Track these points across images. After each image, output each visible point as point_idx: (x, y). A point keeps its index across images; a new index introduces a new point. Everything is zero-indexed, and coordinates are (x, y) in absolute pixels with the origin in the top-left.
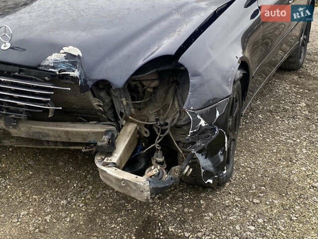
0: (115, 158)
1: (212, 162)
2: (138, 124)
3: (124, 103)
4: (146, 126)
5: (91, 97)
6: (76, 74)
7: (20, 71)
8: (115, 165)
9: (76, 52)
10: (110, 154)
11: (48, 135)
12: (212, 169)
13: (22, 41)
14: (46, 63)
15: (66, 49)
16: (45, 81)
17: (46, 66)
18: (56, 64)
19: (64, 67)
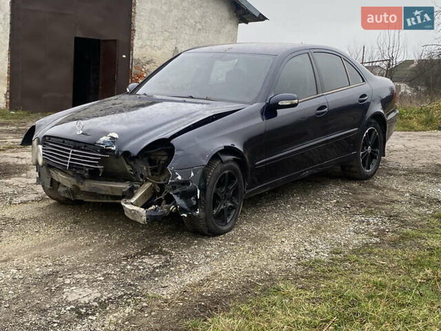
0: (133, 200)
1: (186, 202)
2: (153, 183)
3: (144, 168)
4: (159, 185)
5: (126, 165)
6: (114, 148)
7: (85, 146)
8: (132, 204)
9: (116, 136)
10: (130, 197)
11: (101, 190)
12: (186, 207)
13: (89, 130)
14: (99, 142)
15: (111, 134)
16: (97, 152)
17: (100, 144)
18: (105, 142)
19: (108, 145)
